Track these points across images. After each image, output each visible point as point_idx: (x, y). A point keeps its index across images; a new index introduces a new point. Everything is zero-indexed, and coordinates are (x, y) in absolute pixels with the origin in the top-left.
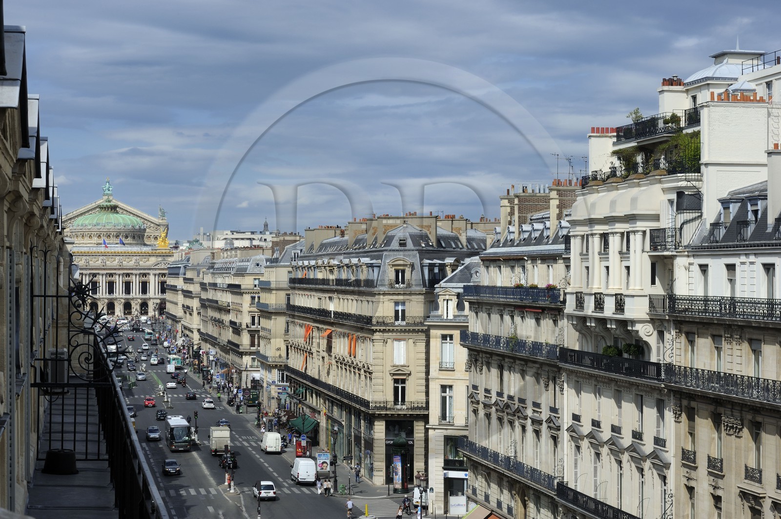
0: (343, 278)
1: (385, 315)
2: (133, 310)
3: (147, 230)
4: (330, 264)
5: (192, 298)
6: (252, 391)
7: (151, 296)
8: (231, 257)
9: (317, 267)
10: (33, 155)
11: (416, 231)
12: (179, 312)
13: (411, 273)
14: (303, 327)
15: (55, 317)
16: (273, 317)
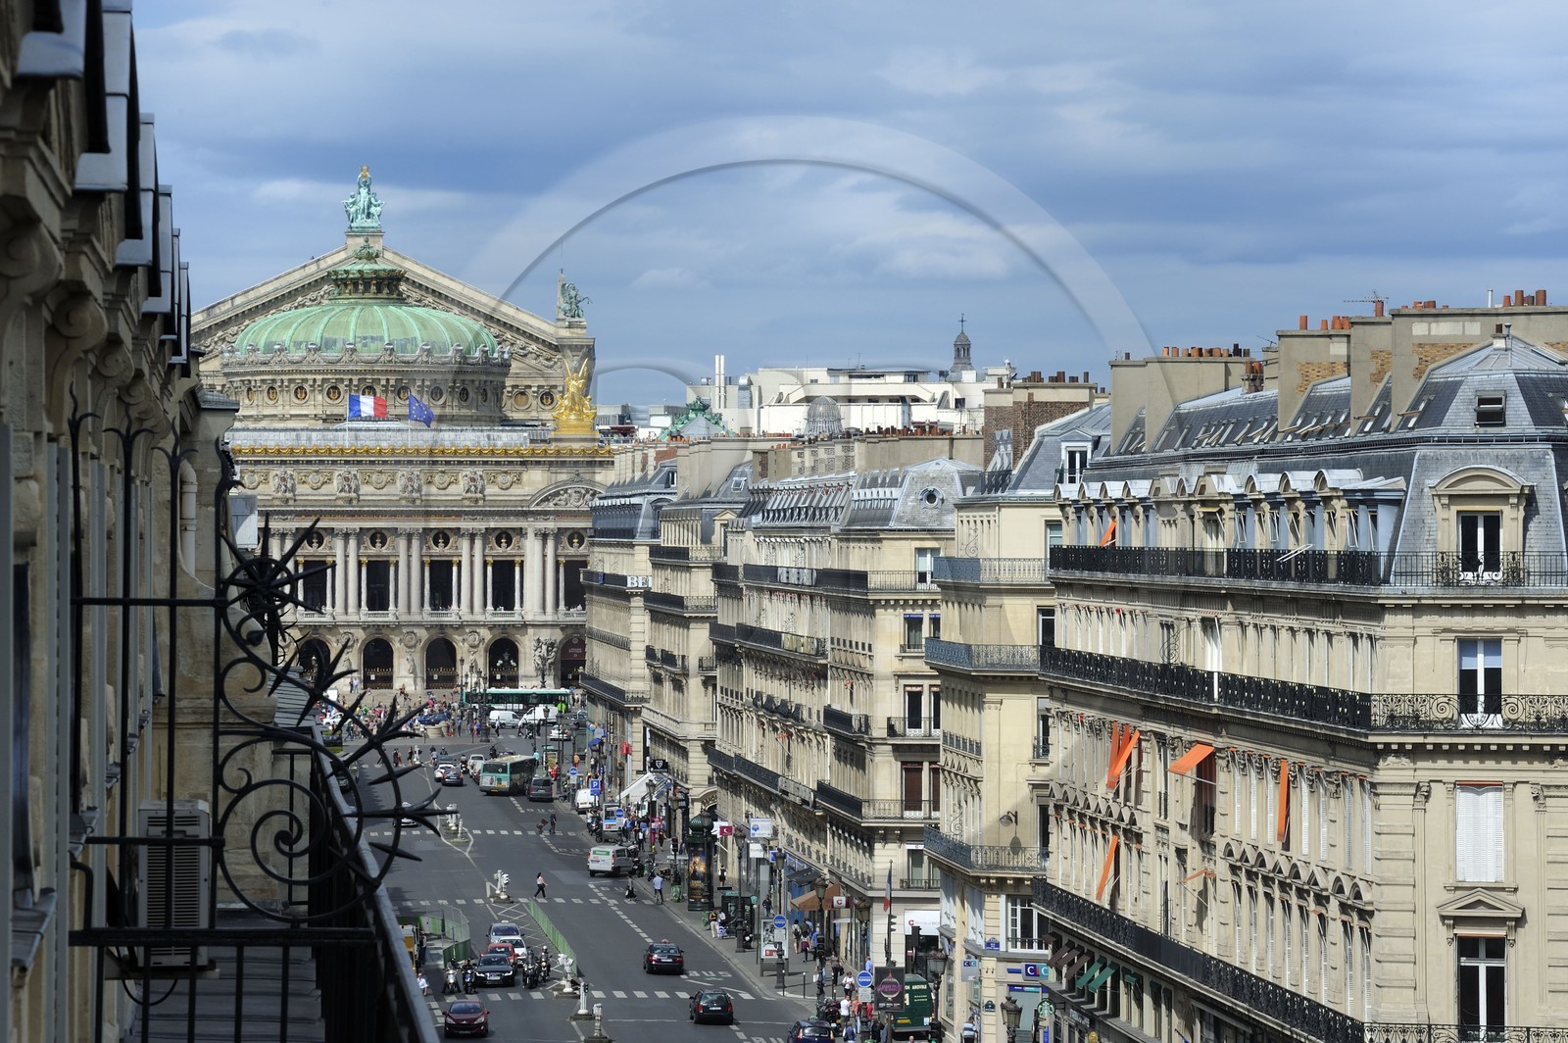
0: (1258, 547)
1: (1422, 688)
2: (463, 670)
3: (514, 364)
4: (1210, 493)
5: (684, 623)
6: (908, 977)
7: (529, 618)
8: (830, 468)
9: (1158, 503)
10: (77, 63)
11: (1545, 366)
12: (630, 673)
13: (1525, 529)
14: (1105, 734)
15: (164, 689)
16: (990, 696)
